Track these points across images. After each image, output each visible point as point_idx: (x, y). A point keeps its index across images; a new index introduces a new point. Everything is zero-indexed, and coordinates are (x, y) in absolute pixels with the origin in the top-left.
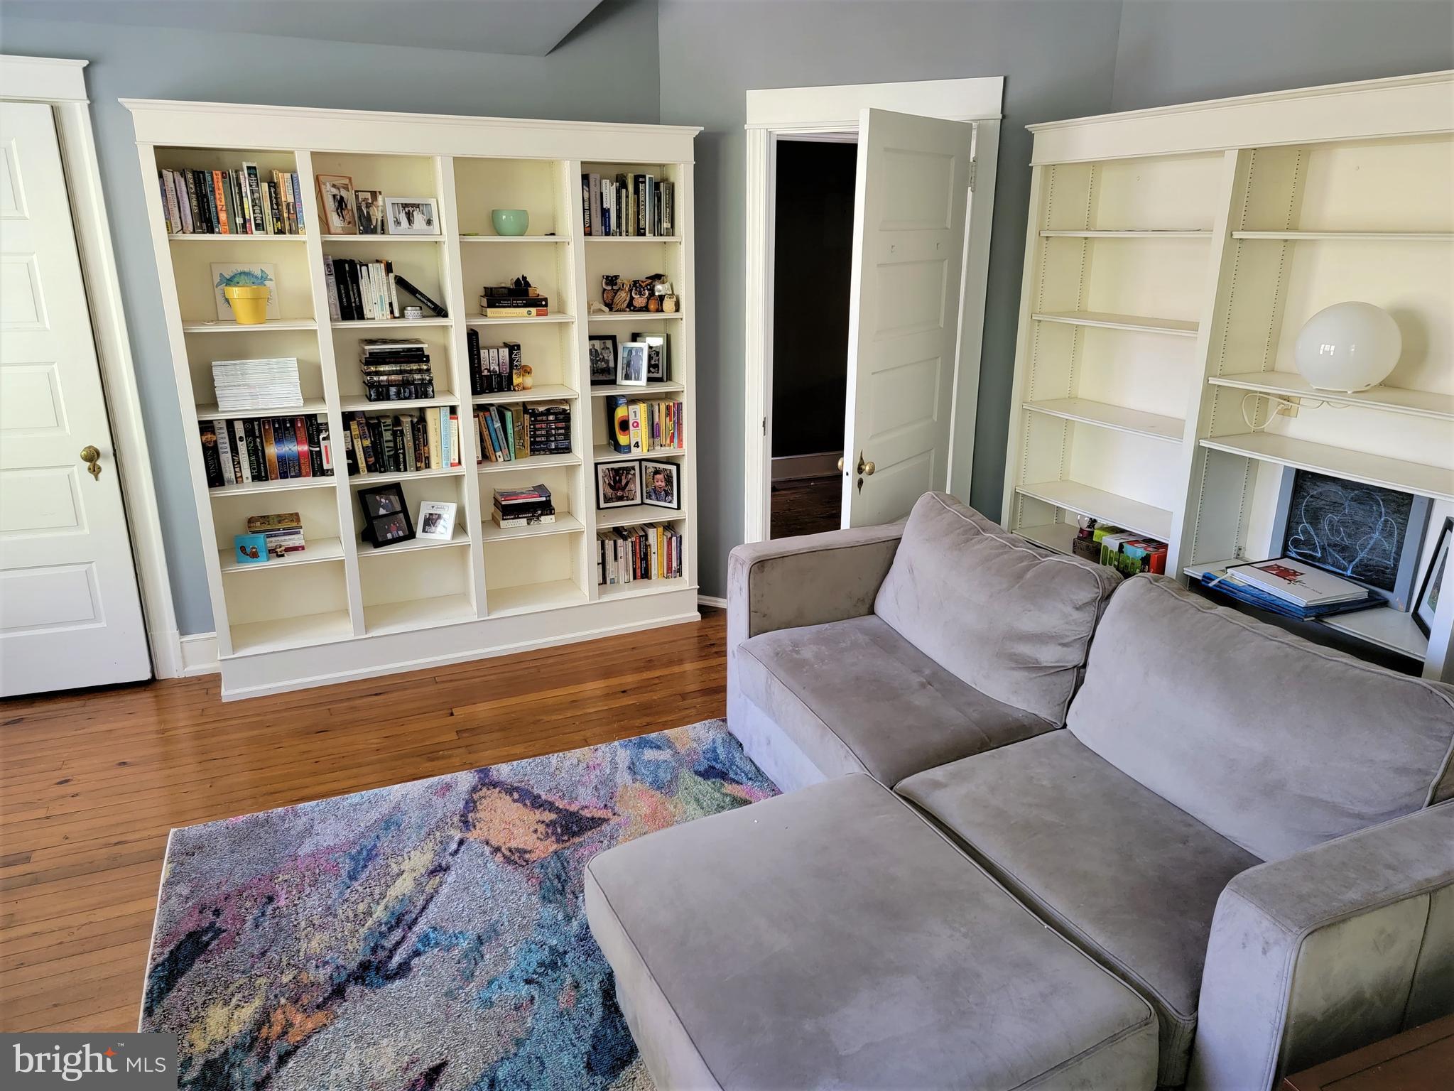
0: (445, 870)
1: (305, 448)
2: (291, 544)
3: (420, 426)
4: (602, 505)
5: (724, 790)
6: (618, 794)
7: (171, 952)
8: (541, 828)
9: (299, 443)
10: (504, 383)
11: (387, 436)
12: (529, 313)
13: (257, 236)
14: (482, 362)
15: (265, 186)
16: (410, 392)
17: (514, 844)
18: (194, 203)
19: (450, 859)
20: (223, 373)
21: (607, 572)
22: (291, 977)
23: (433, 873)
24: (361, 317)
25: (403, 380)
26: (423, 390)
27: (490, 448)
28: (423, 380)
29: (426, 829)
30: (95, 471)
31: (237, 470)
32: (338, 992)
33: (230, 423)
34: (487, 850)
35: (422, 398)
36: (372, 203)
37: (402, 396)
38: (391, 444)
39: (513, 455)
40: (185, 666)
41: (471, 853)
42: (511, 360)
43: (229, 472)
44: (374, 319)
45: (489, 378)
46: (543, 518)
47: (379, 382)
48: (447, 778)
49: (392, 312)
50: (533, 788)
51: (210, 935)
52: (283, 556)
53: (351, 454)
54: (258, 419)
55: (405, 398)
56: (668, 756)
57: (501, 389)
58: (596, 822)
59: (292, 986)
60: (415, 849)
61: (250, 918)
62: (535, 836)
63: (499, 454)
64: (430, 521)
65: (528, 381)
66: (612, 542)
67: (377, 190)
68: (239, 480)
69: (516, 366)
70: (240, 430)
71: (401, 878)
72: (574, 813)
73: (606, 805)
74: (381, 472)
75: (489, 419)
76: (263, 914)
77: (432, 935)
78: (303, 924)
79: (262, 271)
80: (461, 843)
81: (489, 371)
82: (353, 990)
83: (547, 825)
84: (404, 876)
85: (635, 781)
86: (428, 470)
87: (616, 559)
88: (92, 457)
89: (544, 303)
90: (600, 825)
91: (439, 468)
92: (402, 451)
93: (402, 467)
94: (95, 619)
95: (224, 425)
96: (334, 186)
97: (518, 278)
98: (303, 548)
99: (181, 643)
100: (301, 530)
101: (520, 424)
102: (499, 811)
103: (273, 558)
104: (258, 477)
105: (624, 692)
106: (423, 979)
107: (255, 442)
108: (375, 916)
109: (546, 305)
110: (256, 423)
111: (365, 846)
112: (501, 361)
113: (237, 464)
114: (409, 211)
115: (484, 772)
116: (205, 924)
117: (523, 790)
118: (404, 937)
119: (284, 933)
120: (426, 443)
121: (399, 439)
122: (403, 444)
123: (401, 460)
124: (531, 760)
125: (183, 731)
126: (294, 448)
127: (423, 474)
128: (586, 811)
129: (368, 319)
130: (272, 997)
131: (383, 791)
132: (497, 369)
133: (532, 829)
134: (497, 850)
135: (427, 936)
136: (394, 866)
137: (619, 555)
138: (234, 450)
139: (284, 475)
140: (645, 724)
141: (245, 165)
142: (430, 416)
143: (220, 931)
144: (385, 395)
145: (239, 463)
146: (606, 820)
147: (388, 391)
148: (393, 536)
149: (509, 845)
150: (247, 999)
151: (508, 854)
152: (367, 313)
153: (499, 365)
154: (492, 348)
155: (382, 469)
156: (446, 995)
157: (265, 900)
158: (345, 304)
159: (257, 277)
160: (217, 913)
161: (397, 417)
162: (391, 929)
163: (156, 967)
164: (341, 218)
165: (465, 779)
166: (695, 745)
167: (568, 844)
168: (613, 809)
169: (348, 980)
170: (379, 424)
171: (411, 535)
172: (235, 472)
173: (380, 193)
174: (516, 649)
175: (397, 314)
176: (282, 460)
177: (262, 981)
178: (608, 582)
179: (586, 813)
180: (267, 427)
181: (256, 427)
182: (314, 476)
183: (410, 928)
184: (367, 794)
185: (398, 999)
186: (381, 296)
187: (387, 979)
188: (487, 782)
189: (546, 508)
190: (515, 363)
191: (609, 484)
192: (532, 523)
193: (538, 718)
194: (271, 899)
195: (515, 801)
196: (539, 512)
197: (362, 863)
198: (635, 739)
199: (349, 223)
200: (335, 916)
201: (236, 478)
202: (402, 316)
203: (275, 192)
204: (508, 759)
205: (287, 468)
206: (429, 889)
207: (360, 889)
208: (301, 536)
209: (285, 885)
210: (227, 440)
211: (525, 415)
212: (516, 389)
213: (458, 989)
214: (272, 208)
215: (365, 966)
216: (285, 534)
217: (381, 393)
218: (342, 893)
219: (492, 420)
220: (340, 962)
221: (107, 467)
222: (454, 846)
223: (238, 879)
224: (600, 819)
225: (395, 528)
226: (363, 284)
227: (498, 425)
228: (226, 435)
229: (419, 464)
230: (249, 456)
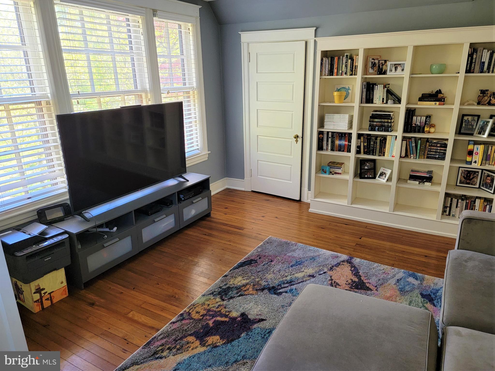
0: (313, 277)
1: (347, 143)
2: (337, 172)
3: (384, 141)
4: (458, 184)
5: (425, 305)
6: (384, 285)
7: (245, 261)
8: (350, 281)
9: (345, 141)
10: (421, 130)
11: (372, 143)
12: (436, 104)
13: (344, 76)
14: (413, 121)
15: (350, 60)
16: (383, 129)
17: (337, 281)
18: (329, 67)
19: (317, 275)
20: (328, 118)
21: (451, 211)
22: (258, 280)
23: (310, 276)
24: (372, 103)
25: (381, 125)
26: (387, 130)
27: (409, 153)
28: (388, 125)
29: (320, 265)
30: (297, 141)
31: (327, 146)
32: (263, 290)
33: (328, 133)
34: (330, 278)
35: (386, 132)
36: (384, 64)
37: (379, 130)
38: (373, 146)
39: (418, 157)
40: (308, 199)
41: (324, 277)
42: (426, 121)
43: (325, 147)
44: (376, 103)
45: (415, 127)
46: (426, 183)
47: (373, 124)
48: (339, 254)
49: (383, 101)
50: (360, 269)
51: (254, 262)
52: (333, 174)
53: (359, 147)
54: (335, 132)
55: (381, 131)
56: (417, 283)
57: (419, 132)
58: (368, 289)
59: (257, 282)
60: (312, 268)
61: (264, 263)
62: (346, 282)
63: (412, 155)
64: (382, 174)
65: (432, 130)
66: (456, 200)
67: (387, 60)
68: (327, 149)
69: (427, 124)
70: (330, 134)
71: (302, 273)
72: (364, 283)
73: (376, 286)
74: (367, 155)
75: (410, 142)
76: (267, 264)
77: (294, 290)
78: (272, 270)
79: (349, 87)
80: (324, 273)
81: (415, 124)
82: (266, 291)
83: (352, 282)
84: (303, 273)
85: (395, 284)
86: (383, 157)
87: (457, 207)
88: (297, 137)
89: (443, 100)
90: (368, 290)
91: (387, 157)
92: (375, 149)
93: (374, 154)
94: (290, 180)
95: (326, 133)
96: (373, 59)
97: (438, 90)
98: (341, 174)
99: (308, 193)
100: (341, 168)
101: (423, 146)
102: (343, 270)
103: (331, 174)
104: (332, 150)
105: (426, 256)
106: (281, 299)
107: (333, 139)
108: (287, 278)
109: (444, 101)
110: (334, 133)
111: (302, 261)
112: (421, 121)
113: (327, 145)
114: (396, 66)
115: (351, 258)
116: (256, 259)
117: (356, 268)
118: (287, 287)
119: (267, 270)
120: (385, 147)
121: (375, 144)
122: (376, 146)
123: (375, 152)
124: (368, 261)
125: (304, 217)
126: (343, 142)
127: (381, 158)
128: (369, 284)
129: (374, 103)
130: (251, 282)
131: (320, 249)
132: (419, 124)
133: (347, 280)
134: (332, 280)
135: (292, 290)
136: (303, 269)
137: (458, 206)
138: (327, 141)
139: (339, 150)
140: (421, 269)
141: (345, 54)
142: (388, 138)
143: (257, 262)
144: (374, 129)
145: (328, 144)
146: (371, 290)
147: (375, 128)
148: (367, 176)
149: (336, 280)
150: (247, 279)
151: (333, 282)
152: (374, 102)
153: (420, 123)
154: (419, 116)
155: (368, 154)
156: (282, 306)
157: (270, 261)
158: (368, 98)
159: (347, 89)
160: (260, 258)
161: (376, 137)
162: (287, 283)
163: (241, 263)
164: (373, 70)
165: (344, 257)
166: (432, 285)
167: (352, 290)
168: (377, 288)
169: (267, 288)
170: (370, 139)
171: (374, 178)
172: (326, 147)
173: (388, 60)
174: (401, 227)
175: (385, 102)
176: (340, 146)
177: (253, 277)
178: (451, 215)
179: (368, 285)
180: (337, 135)
181: (334, 135)
182: (347, 152)
183: (291, 285)
184: (316, 248)
185: (272, 299)
186: (380, 96)
187: (275, 293)
188: (349, 262)
189: (429, 179)
190: (427, 123)
191: (464, 177)
192: (421, 184)
193: (385, 251)
194: (272, 261)
195: (351, 270)
196: (425, 180)
197: (297, 264)
198: (411, 272)
199: (375, 71)
200: (279, 273)
201: (326, 149)
202: (387, 103)
203: (352, 62)
204: (361, 258)
205: (341, 149)
206: (305, 279)
207: (290, 270)
208: (341, 170)
209: (277, 260)
210: (326, 137)
211: (427, 143)
212: (426, 132)
213: (286, 306)
214: (350, 67)
215: (273, 287)
216: (337, 168)
217: (372, 128)
218: (286, 269)
219: (412, 143)
220: (270, 283)
221: (300, 140)
222: (322, 272)
223: (270, 253)
224: (370, 289)
225: (369, 174)
226: (375, 92)
227: (414, 145)
228: (326, 136)
229: (380, 154)
230: (331, 143)
